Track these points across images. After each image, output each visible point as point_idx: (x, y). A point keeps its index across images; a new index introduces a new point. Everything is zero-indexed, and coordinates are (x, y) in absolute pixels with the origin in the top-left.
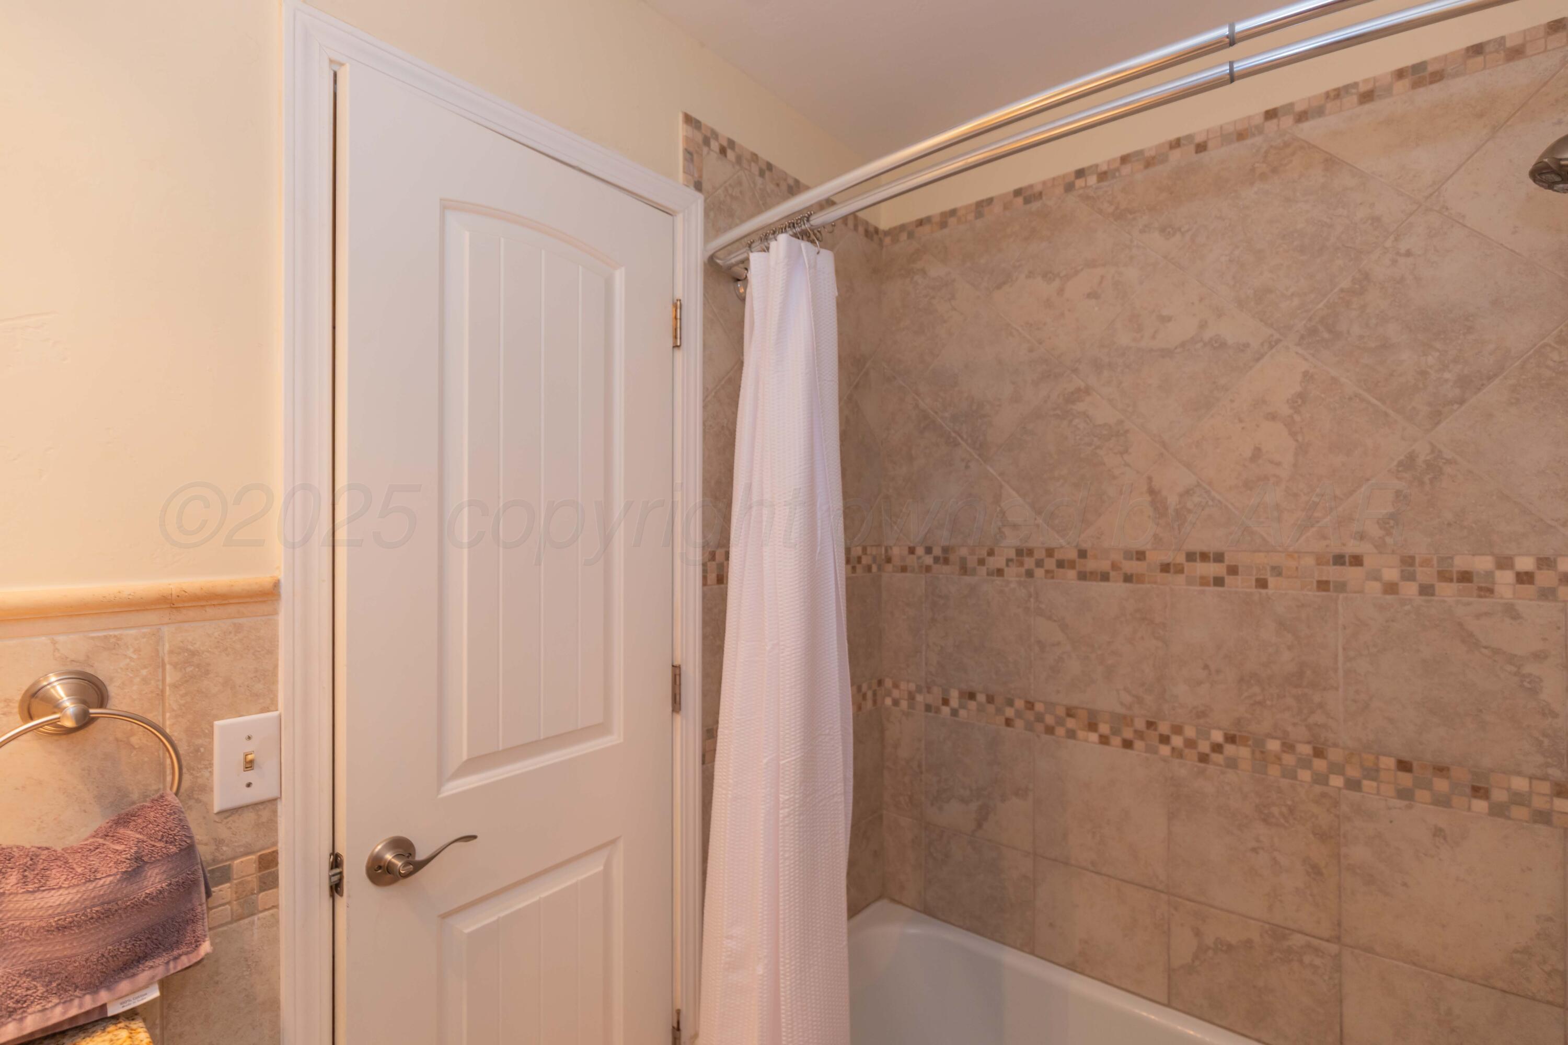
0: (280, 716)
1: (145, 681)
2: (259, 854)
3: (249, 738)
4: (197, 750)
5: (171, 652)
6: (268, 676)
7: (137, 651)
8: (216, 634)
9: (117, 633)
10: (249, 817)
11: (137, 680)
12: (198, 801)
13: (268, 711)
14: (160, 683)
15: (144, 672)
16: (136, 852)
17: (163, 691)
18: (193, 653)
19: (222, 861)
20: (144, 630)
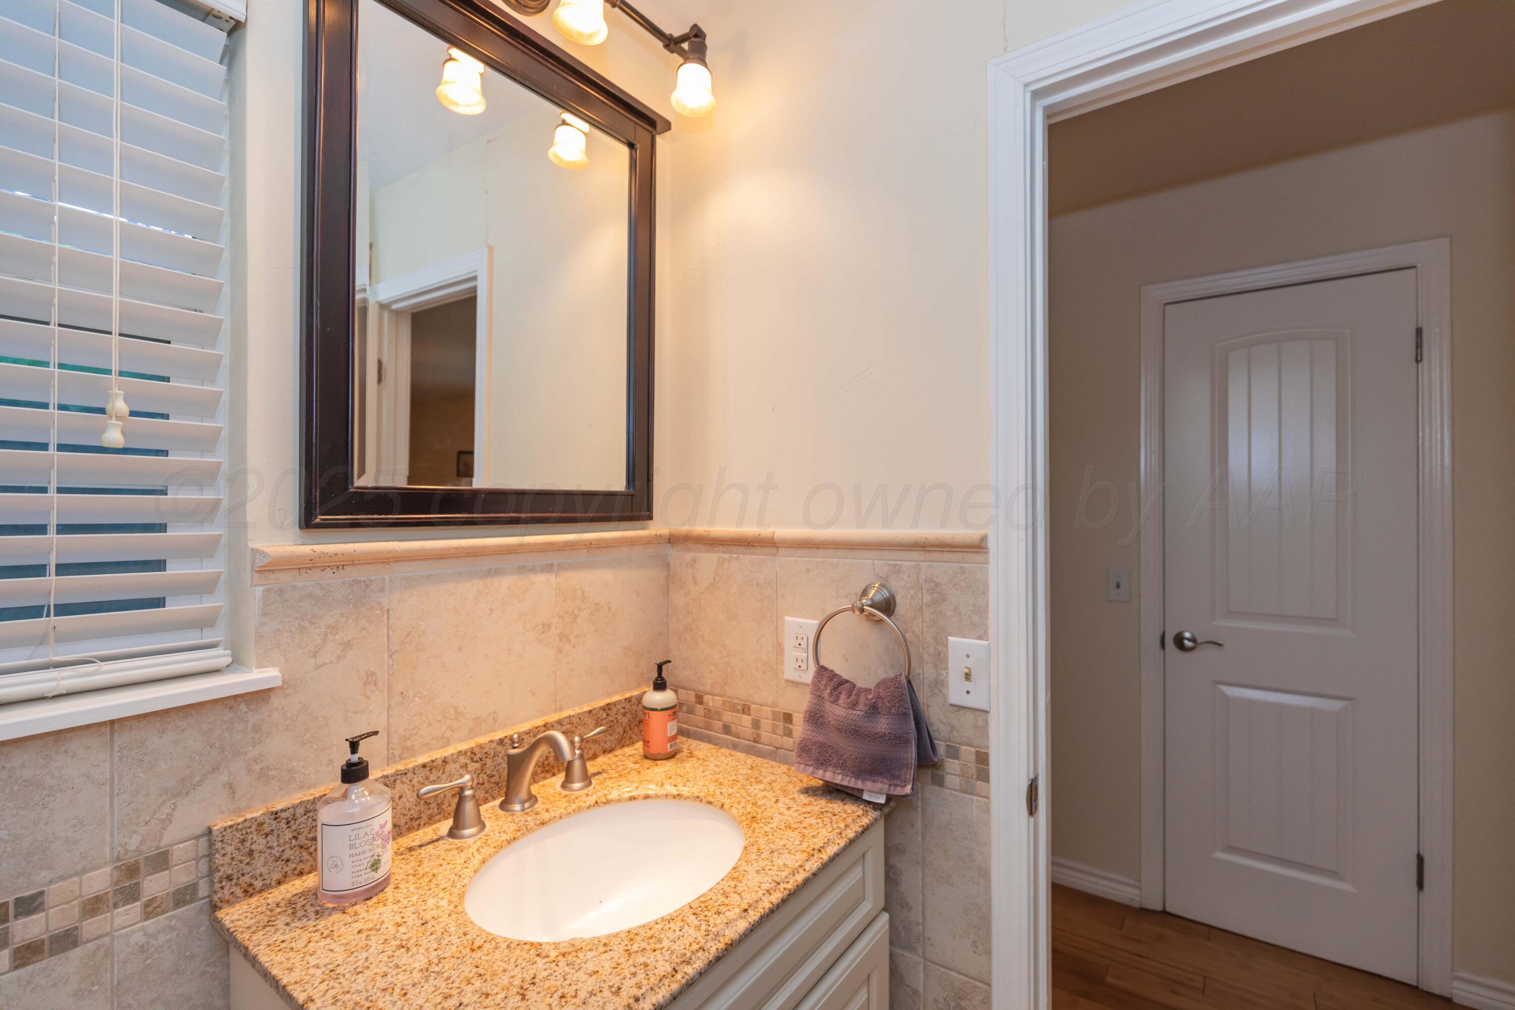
0: (989, 644)
1: (912, 598)
2: (977, 749)
3: (968, 656)
4: (939, 655)
5: (926, 581)
6: (982, 611)
7: (909, 576)
8: (950, 573)
9: (899, 563)
10: (969, 717)
11: (909, 596)
12: (941, 691)
13: (982, 640)
14: (920, 601)
15: (912, 591)
16: (874, 703)
17: (922, 606)
18: (937, 584)
19: (954, 742)
20: (913, 563)
